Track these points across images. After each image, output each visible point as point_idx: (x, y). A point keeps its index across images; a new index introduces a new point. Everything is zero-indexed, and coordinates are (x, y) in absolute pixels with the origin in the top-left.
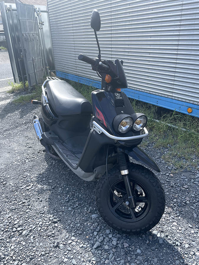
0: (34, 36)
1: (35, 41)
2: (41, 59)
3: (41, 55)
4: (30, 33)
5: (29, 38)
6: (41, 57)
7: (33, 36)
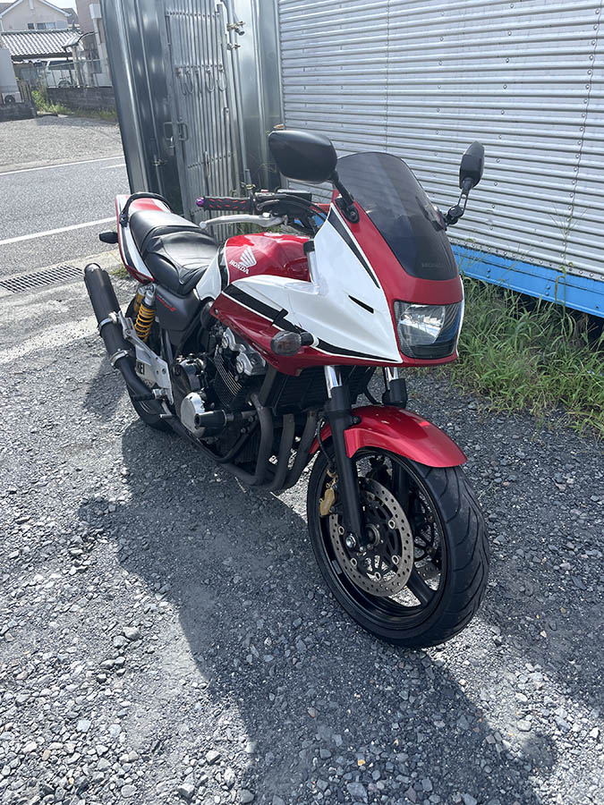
0: (209, 74)
1: (212, 93)
2: (229, 159)
3: (229, 142)
4: (198, 64)
5: (196, 84)
6: (229, 151)
7: (207, 75)
